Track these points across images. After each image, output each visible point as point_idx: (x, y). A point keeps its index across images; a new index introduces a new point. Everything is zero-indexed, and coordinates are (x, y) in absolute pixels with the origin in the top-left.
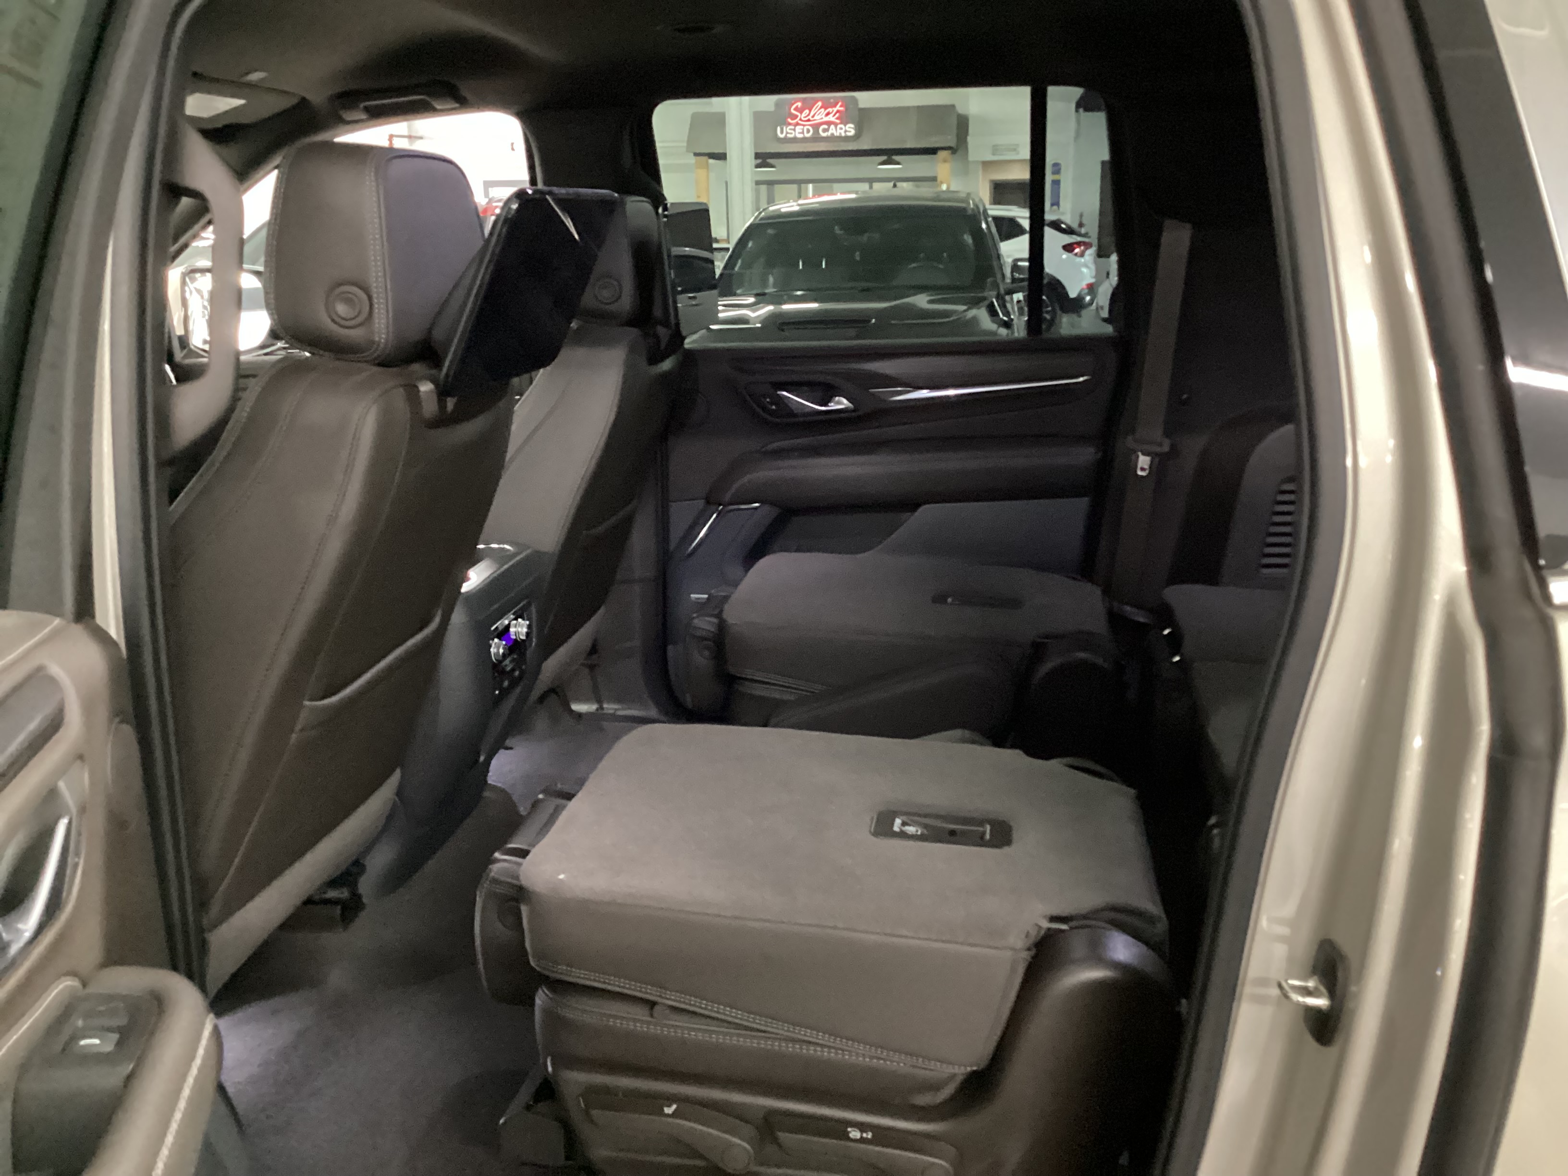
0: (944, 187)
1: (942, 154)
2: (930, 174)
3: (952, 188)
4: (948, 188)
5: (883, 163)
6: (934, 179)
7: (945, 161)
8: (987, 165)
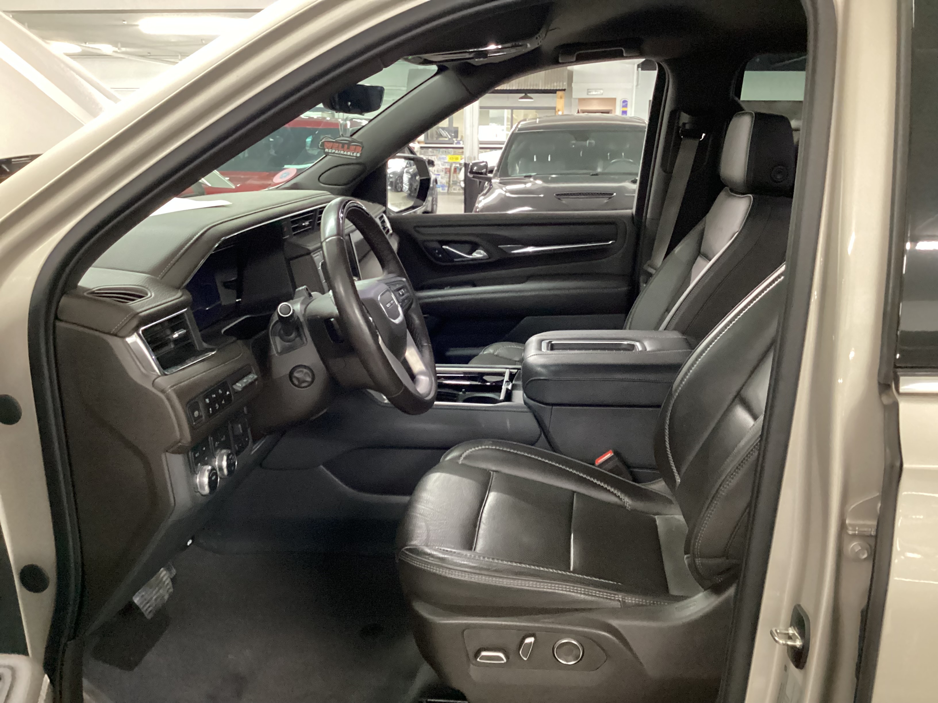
0: (560, 113)
1: (559, 93)
2: (552, 105)
3: (565, 113)
4: (563, 113)
5: (522, 98)
6: (554, 108)
7: (561, 98)
8: (582, 100)
